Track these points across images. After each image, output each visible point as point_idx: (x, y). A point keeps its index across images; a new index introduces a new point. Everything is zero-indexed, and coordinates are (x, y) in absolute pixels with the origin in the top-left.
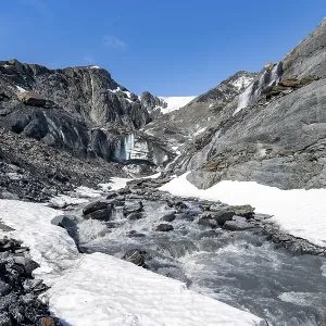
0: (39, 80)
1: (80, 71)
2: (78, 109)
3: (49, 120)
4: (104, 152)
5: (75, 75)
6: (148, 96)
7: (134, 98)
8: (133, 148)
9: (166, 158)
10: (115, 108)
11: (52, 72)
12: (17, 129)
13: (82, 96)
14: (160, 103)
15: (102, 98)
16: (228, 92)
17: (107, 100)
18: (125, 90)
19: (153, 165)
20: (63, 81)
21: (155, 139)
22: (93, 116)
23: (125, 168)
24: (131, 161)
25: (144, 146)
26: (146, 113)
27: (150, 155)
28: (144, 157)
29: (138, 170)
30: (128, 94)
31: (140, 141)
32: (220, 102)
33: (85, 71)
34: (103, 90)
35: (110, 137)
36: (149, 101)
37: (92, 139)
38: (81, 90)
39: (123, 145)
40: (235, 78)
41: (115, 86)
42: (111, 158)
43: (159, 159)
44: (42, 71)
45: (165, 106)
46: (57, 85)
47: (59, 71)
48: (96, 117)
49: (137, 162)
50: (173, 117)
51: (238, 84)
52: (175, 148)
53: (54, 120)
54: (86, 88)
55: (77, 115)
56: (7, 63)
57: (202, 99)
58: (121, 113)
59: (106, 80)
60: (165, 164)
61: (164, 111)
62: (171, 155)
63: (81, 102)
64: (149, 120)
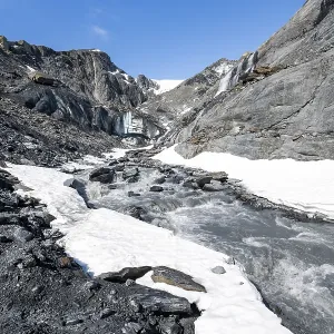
0: (47, 61)
1: (83, 54)
2: (83, 88)
3: (57, 97)
4: (106, 126)
5: (79, 56)
6: (143, 79)
7: (131, 79)
8: (130, 124)
9: (158, 133)
10: (115, 88)
11: (58, 54)
12: (30, 105)
13: (86, 76)
14: (154, 85)
15: (103, 79)
16: (211, 76)
17: (107, 81)
18: (123, 72)
19: (147, 138)
20: (69, 63)
21: (149, 116)
22: (96, 95)
23: (124, 140)
24: (129, 135)
25: (139, 123)
26: (142, 94)
27: (145, 131)
28: (139, 131)
29: (134, 142)
30: (126, 76)
31: (136, 117)
32: (204, 86)
33: (88, 54)
34: (104, 72)
35: (111, 114)
36: (144, 83)
37: (96, 115)
38: (85, 71)
39: (122, 121)
40: (217, 64)
41: (114, 68)
42: (112, 132)
43: (152, 133)
44: (49, 52)
45: (158, 88)
46: (63, 66)
47: (65, 53)
48: (99, 96)
49: (134, 135)
50: (164, 98)
51: (220, 70)
52: (165, 125)
53: (62, 98)
54: (89, 70)
55: (82, 93)
56: (17, 44)
57: (189, 82)
58: (120, 93)
59: (107, 63)
60: (157, 137)
61: (157, 92)
62: (162, 130)
63: (85, 82)
64: (144, 100)
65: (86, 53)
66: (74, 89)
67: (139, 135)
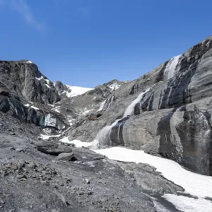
1: (19, 64)
2: (15, 87)
3: (10, 103)
5: (16, 66)
6: (60, 85)
7: (51, 84)
10: (38, 90)
14: (67, 89)
15: (32, 83)
16: (105, 91)
17: (34, 84)
18: (46, 78)
19: (58, 130)
20: (8, 69)
21: (61, 115)
22: (24, 93)
23: (44, 130)
24: (47, 127)
26: (57, 95)
28: (54, 125)
29: (50, 131)
30: (48, 81)
32: (100, 97)
34: (32, 78)
35: (38, 114)
36: (60, 87)
38: (18, 76)
40: (111, 83)
41: (39, 75)
45: (70, 91)
46: (3, 71)
47: (6, 62)
48: (26, 93)
49: (49, 127)
50: (73, 101)
51: (112, 87)
52: (70, 121)
54: (22, 75)
57: (91, 93)
58: (42, 93)
59: (35, 71)
60: (63, 130)
61: (69, 95)
62: (67, 126)
63: (17, 83)
64: (59, 99)
65: (21, 64)
66: (8, 87)
67: (53, 127)
